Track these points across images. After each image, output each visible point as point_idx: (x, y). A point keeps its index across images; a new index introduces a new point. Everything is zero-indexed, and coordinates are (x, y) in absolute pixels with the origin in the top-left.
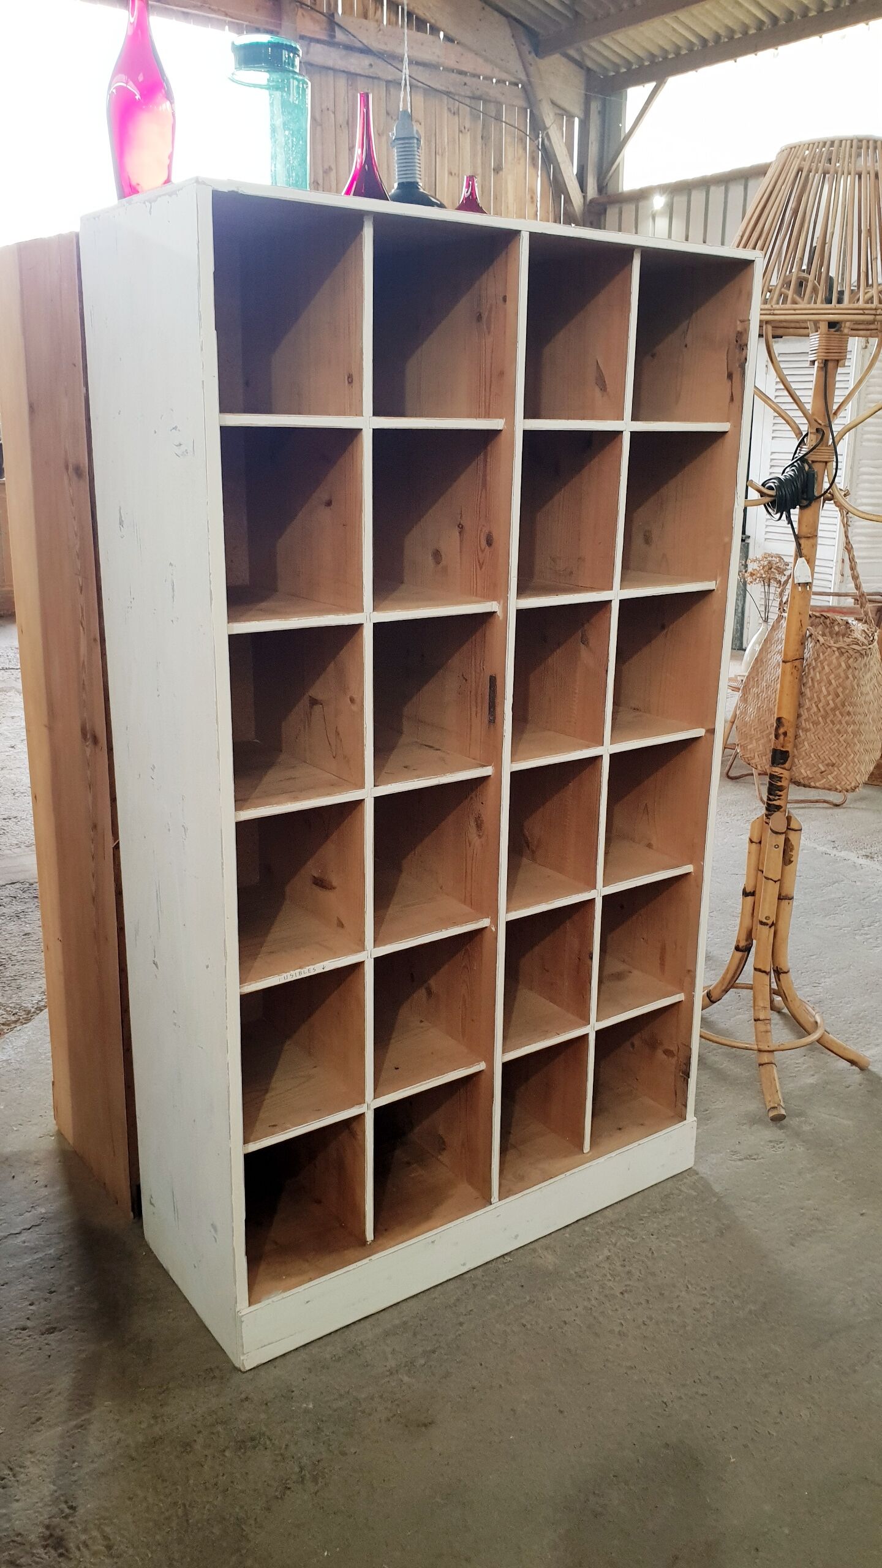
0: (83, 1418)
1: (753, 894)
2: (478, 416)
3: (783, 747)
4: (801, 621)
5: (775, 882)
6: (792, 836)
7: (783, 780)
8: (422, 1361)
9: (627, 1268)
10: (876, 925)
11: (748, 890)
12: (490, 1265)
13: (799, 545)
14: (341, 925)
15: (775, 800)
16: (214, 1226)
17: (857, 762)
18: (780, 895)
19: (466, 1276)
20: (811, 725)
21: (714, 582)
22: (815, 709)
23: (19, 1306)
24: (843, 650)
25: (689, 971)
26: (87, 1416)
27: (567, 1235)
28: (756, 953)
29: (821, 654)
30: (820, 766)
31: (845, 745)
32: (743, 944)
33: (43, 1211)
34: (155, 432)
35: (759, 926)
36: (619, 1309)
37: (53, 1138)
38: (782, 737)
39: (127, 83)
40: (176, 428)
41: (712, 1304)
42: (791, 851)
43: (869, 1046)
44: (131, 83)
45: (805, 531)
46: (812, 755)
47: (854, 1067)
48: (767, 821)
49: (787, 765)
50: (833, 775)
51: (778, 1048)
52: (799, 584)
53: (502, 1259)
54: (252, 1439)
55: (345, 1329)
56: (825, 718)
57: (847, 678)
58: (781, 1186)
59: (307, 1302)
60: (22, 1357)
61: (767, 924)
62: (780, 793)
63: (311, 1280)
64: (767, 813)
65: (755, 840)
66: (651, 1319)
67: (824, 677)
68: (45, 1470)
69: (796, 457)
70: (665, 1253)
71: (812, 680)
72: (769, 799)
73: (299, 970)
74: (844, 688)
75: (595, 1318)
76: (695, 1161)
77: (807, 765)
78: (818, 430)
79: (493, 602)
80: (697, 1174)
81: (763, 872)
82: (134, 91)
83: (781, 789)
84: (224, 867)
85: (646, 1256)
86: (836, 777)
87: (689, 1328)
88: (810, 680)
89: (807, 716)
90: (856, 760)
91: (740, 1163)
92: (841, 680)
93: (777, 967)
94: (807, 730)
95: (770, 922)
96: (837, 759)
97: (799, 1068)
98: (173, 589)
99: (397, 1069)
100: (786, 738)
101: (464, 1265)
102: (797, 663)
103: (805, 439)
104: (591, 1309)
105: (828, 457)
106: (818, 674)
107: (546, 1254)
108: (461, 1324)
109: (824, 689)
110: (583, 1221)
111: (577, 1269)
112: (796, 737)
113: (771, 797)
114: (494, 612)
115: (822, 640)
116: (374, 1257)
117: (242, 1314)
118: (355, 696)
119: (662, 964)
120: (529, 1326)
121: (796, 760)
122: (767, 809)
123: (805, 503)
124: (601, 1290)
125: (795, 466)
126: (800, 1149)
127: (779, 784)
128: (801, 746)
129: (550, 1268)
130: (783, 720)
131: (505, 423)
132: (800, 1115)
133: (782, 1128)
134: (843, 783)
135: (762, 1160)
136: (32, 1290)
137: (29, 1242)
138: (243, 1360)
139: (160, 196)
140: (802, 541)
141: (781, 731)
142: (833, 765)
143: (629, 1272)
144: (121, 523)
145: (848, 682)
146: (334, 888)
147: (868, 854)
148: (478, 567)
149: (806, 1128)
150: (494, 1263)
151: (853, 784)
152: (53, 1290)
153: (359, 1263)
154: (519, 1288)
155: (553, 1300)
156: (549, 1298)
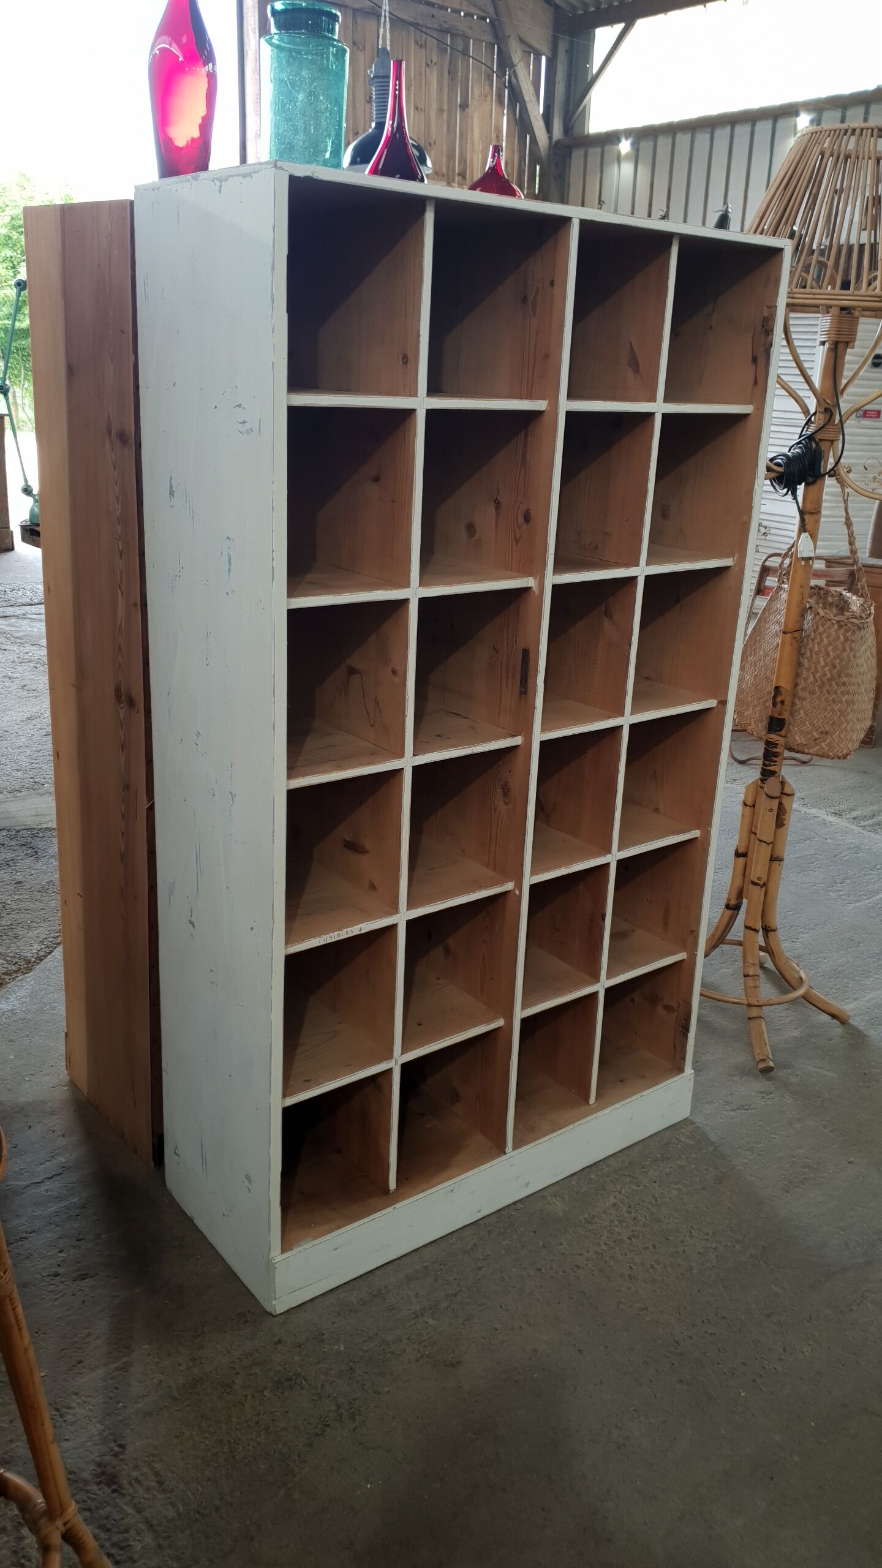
0: (123, 1361)
1: (745, 855)
2: (520, 397)
3: (780, 715)
4: (802, 594)
5: (768, 844)
6: (785, 800)
7: (778, 747)
8: (445, 1305)
9: (633, 1214)
10: (848, 882)
11: (741, 851)
12: (503, 1212)
13: (802, 520)
14: (373, 887)
15: (771, 766)
16: (248, 1177)
17: (849, 730)
18: (771, 856)
19: (481, 1222)
20: (807, 694)
21: (732, 559)
22: (812, 679)
23: (49, 1254)
24: (842, 624)
25: (692, 931)
26: (126, 1359)
28: (747, 912)
29: (821, 627)
30: (814, 733)
31: (839, 714)
32: (733, 902)
33: (63, 1160)
34: (216, 408)
35: (751, 886)
36: (628, 1254)
37: (66, 1088)
38: (779, 705)
39: (170, 45)
40: (240, 406)
41: (715, 1249)
42: (784, 815)
43: (848, 1001)
44: (174, 45)
45: (809, 507)
46: (807, 723)
47: (835, 1021)
48: (762, 785)
49: (783, 733)
50: (826, 743)
51: (766, 1003)
52: (803, 558)
53: (513, 1206)
54: (289, 1380)
55: (369, 1275)
56: (821, 687)
57: (845, 650)
58: (773, 1136)
59: (336, 1249)
60: (57, 1303)
61: (759, 885)
62: (775, 759)
63: (339, 1227)
64: (762, 778)
65: (749, 803)
66: (658, 1262)
67: (823, 649)
68: (91, 1410)
69: (804, 435)
70: (668, 1200)
71: (811, 650)
72: (764, 765)
73: (338, 932)
74: (842, 660)
75: (606, 1263)
76: (691, 1112)
77: (802, 732)
78: (826, 410)
79: (530, 578)
80: (693, 1123)
81: (756, 834)
82: (178, 54)
83: (776, 755)
84: (275, 834)
85: (650, 1203)
86: (829, 745)
87: (695, 1271)
88: (808, 651)
89: (804, 685)
90: (848, 728)
91: (733, 1113)
92: (838, 652)
93: (766, 925)
94: (803, 699)
95: (761, 882)
96: (830, 727)
97: (783, 1022)
98: (229, 562)
99: (419, 1025)
100: (783, 707)
101: (479, 1211)
102: (796, 634)
103: (813, 418)
104: (602, 1253)
105: (834, 435)
106: (816, 645)
107: (554, 1200)
108: (480, 1268)
109: (821, 660)
110: (589, 1169)
111: (586, 1216)
112: (793, 704)
113: (767, 762)
114: (530, 587)
115: (822, 613)
116: (398, 1205)
117: (276, 1261)
118: (397, 668)
119: (666, 924)
120: (543, 1271)
121: (791, 727)
122: (762, 774)
123: (811, 480)
124: (610, 1236)
125: (802, 443)
126: (789, 1100)
127: (775, 750)
128: (797, 714)
129: (560, 1214)
130: (781, 689)
131: (549, 404)
132: (787, 1066)
133: (770, 1079)
134: (836, 750)
135: (754, 1111)
136: (60, 1238)
137: (51, 1191)
138: (275, 1305)
139: (232, 176)
140: (807, 517)
141: (779, 699)
142: (827, 733)
143: (635, 1219)
144: (172, 493)
145: (845, 654)
146: (368, 852)
147: (837, 812)
148: (514, 544)
149: (793, 1080)
150: (506, 1210)
151: (845, 752)
152: (80, 1237)
153: (384, 1212)
154: (532, 1234)
155: (565, 1245)
156: (561, 1244)
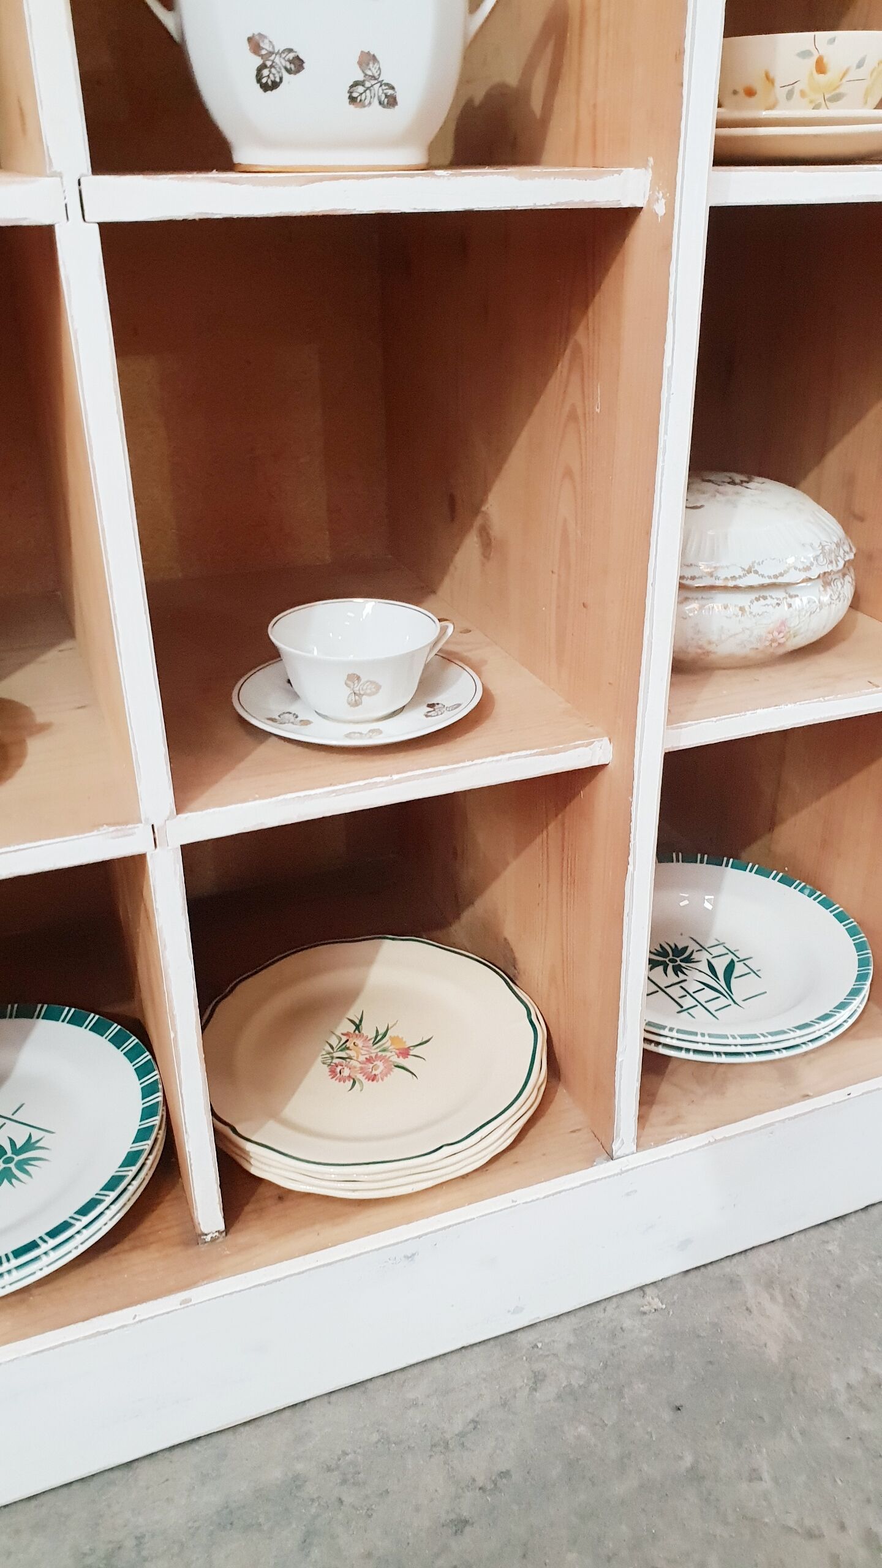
12: (598, 1313)
19: (525, 1339)
27: (833, 1247)
53: (635, 1299)
101: (518, 1310)
116: (199, 1294)
129: (773, 1352)
150: (611, 1306)
153: (143, 1310)
154: (667, 1415)
155: (767, 1484)
156: (754, 1476)
